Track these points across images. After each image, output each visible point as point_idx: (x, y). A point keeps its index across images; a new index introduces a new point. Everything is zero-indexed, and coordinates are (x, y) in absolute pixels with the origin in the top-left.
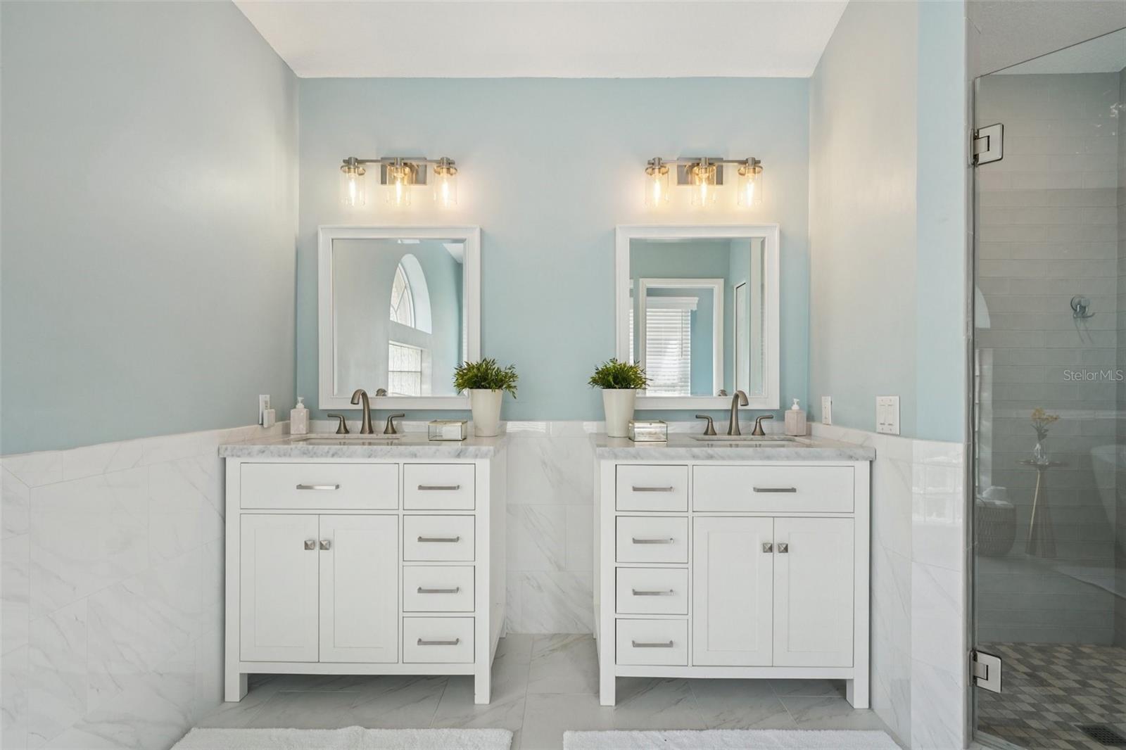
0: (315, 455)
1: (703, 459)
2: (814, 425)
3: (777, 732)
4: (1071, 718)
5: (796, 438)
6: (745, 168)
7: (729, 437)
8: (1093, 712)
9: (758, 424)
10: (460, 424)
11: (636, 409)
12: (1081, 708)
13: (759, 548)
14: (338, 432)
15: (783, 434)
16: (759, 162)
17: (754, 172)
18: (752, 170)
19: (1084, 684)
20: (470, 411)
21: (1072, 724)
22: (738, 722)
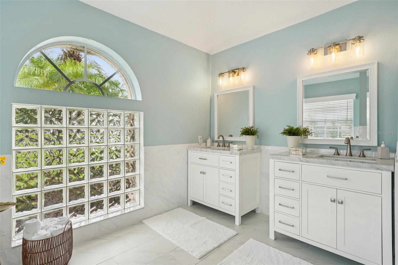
0: (202, 151)
6: (355, 41)
9: (362, 152)
10: (237, 145)
14: (217, 146)
16: (362, 37)
20: (245, 142)
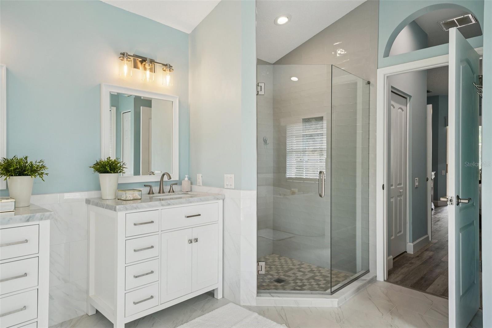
1: (166, 206)
2: (193, 186)
3: (200, 318)
4: (271, 279)
5: (188, 192)
6: (166, 68)
7: (160, 195)
8: (275, 275)
9: (171, 187)
11: (118, 183)
12: (272, 275)
13: (187, 242)
15: (181, 191)
16: (172, 67)
17: (170, 71)
18: (169, 70)
19: (270, 268)
21: (272, 280)
22: (182, 321)
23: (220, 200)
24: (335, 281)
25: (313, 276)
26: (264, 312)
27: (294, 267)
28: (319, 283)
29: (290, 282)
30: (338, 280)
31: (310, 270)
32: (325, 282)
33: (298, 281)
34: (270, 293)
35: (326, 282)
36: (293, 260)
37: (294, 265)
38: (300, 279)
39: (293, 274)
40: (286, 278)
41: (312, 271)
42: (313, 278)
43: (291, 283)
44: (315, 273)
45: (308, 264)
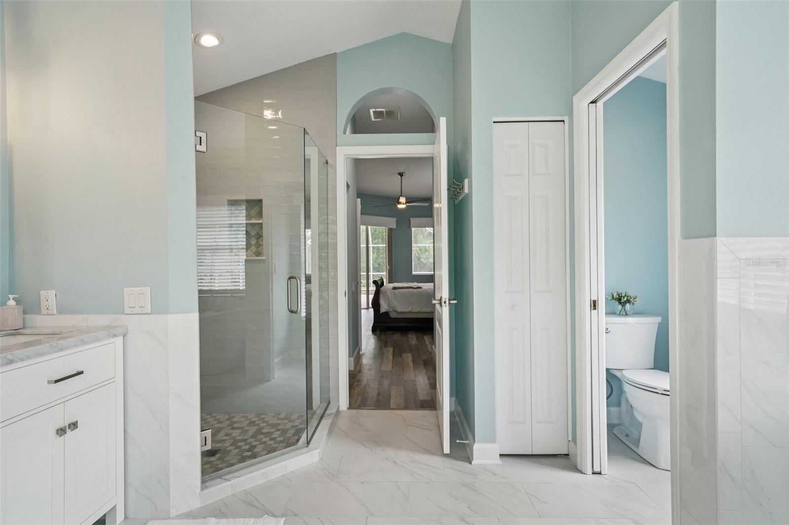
13: (53, 433)
23: (118, 336)
24: (291, 427)
25: (257, 430)
26: (220, 510)
27: (222, 424)
28: (273, 436)
29: (228, 449)
30: (295, 424)
31: (249, 421)
32: (279, 433)
33: (240, 444)
34: (220, 477)
35: (282, 432)
36: (214, 415)
37: (219, 422)
38: (242, 439)
39: (226, 435)
40: (219, 445)
41: (252, 423)
42: (259, 432)
43: (231, 450)
44: (258, 425)
45: (242, 415)
